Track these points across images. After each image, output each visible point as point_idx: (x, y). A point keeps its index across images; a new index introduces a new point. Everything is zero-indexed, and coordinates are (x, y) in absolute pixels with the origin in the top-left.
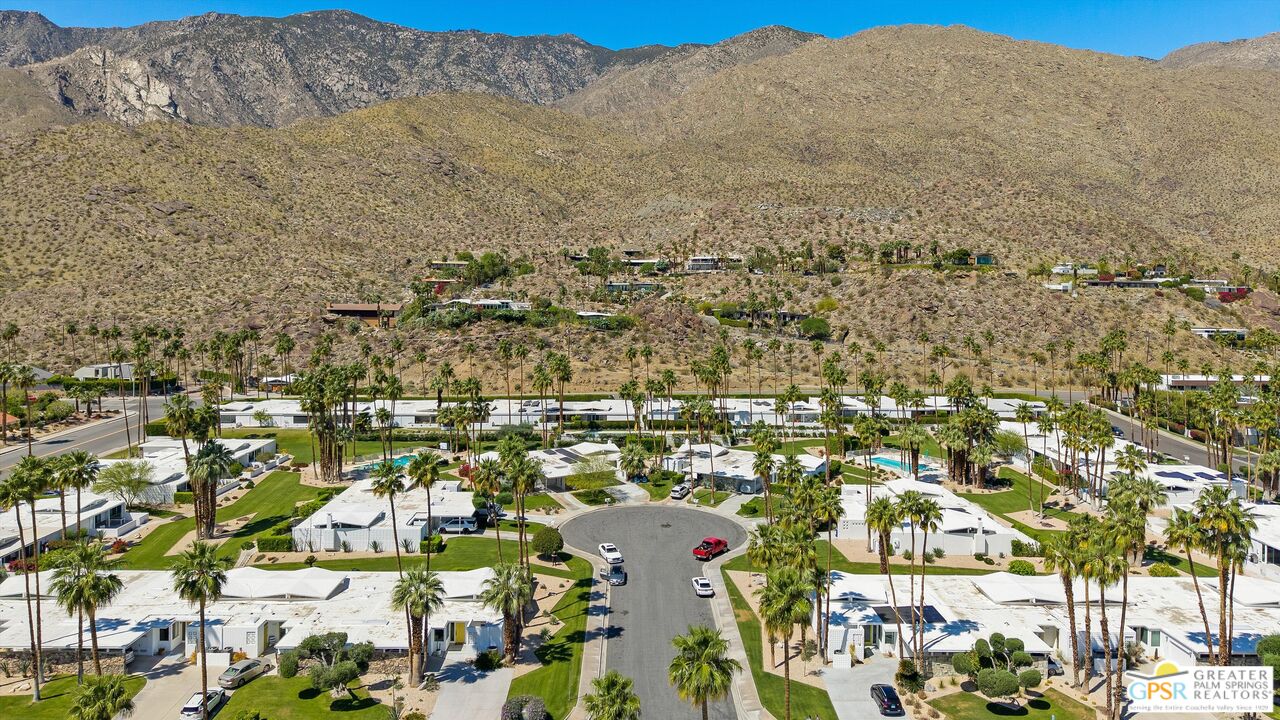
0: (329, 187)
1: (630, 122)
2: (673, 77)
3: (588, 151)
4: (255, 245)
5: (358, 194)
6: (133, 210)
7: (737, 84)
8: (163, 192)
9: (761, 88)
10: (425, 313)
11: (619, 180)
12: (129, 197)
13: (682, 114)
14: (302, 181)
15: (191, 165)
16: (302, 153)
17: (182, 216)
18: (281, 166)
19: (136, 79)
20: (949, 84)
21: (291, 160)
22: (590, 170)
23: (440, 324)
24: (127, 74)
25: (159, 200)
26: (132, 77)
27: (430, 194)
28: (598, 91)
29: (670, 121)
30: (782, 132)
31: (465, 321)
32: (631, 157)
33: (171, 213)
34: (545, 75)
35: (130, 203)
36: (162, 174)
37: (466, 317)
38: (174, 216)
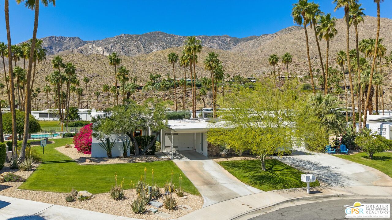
0: (145, 71)
1: (246, 54)
2: (260, 43)
3: (232, 61)
4: (110, 81)
5: (154, 73)
6: (80, 76)
7: (284, 40)
8: (91, 71)
9: (292, 40)
10: (153, 84)
11: (243, 69)
12: (80, 73)
13: (264, 50)
14: (136, 69)
15: (102, 64)
16: (138, 62)
17: (95, 78)
18: (130, 65)
19: (100, 52)
20: (365, 35)
21: (134, 63)
22: (232, 66)
23: (159, 88)
24: (98, 51)
25: (89, 73)
26: (99, 51)
27: (178, 73)
28: (235, 50)
29: (260, 53)
30: (301, 53)
31: (171, 86)
32: (247, 62)
33: (92, 77)
34: (218, 47)
35: (80, 74)
36: (92, 66)
37: (172, 84)
38: (93, 78)
